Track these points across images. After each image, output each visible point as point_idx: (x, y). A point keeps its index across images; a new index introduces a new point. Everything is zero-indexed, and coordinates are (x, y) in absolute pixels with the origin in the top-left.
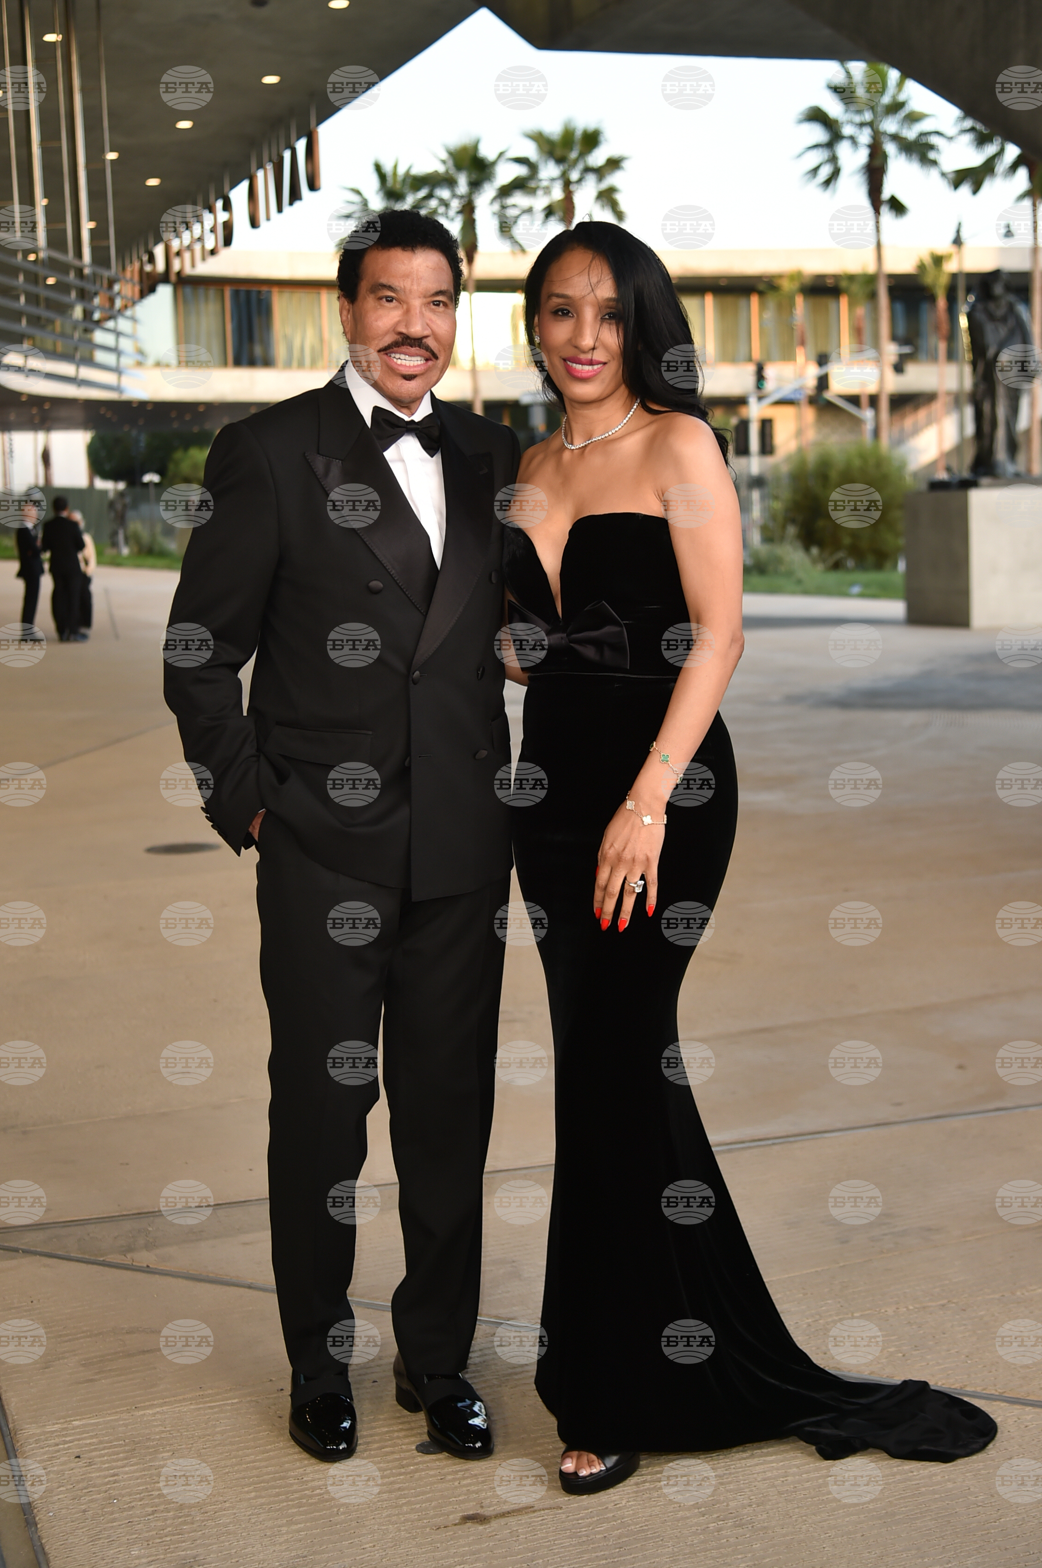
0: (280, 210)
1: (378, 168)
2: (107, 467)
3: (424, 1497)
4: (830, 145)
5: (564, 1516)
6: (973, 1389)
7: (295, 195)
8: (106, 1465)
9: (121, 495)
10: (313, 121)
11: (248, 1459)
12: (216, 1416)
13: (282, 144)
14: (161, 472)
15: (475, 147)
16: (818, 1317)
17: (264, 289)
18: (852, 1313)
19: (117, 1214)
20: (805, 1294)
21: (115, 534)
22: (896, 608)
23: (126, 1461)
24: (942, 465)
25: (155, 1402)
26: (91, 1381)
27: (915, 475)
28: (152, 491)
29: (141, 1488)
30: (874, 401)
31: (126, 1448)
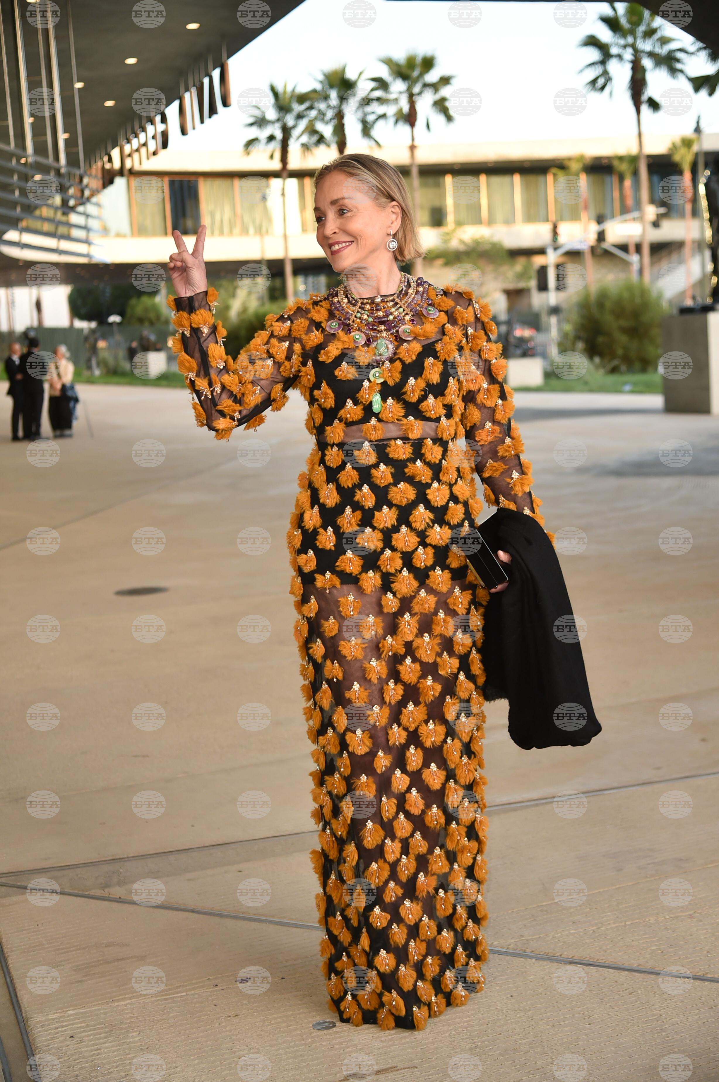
0: (202, 122)
1: (273, 89)
2: (83, 311)
3: (319, 1061)
4: (603, 62)
5: (418, 1073)
6: (712, 976)
7: (213, 111)
8: (92, 1043)
9: (93, 331)
10: (224, 55)
11: (193, 1036)
12: (170, 1005)
13: (203, 72)
14: (122, 314)
15: (343, 71)
16: (600, 925)
17: (192, 178)
18: (625, 922)
19: (97, 860)
20: (591, 909)
21: (89, 361)
22: (657, 401)
23: (106, 1039)
24: (689, 293)
25: (126, 996)
26: (81, 981)
27: (670, 302)
28: (115, 328)
29: (117, 1058)
30: (638, 248)
31: (106, 1030)
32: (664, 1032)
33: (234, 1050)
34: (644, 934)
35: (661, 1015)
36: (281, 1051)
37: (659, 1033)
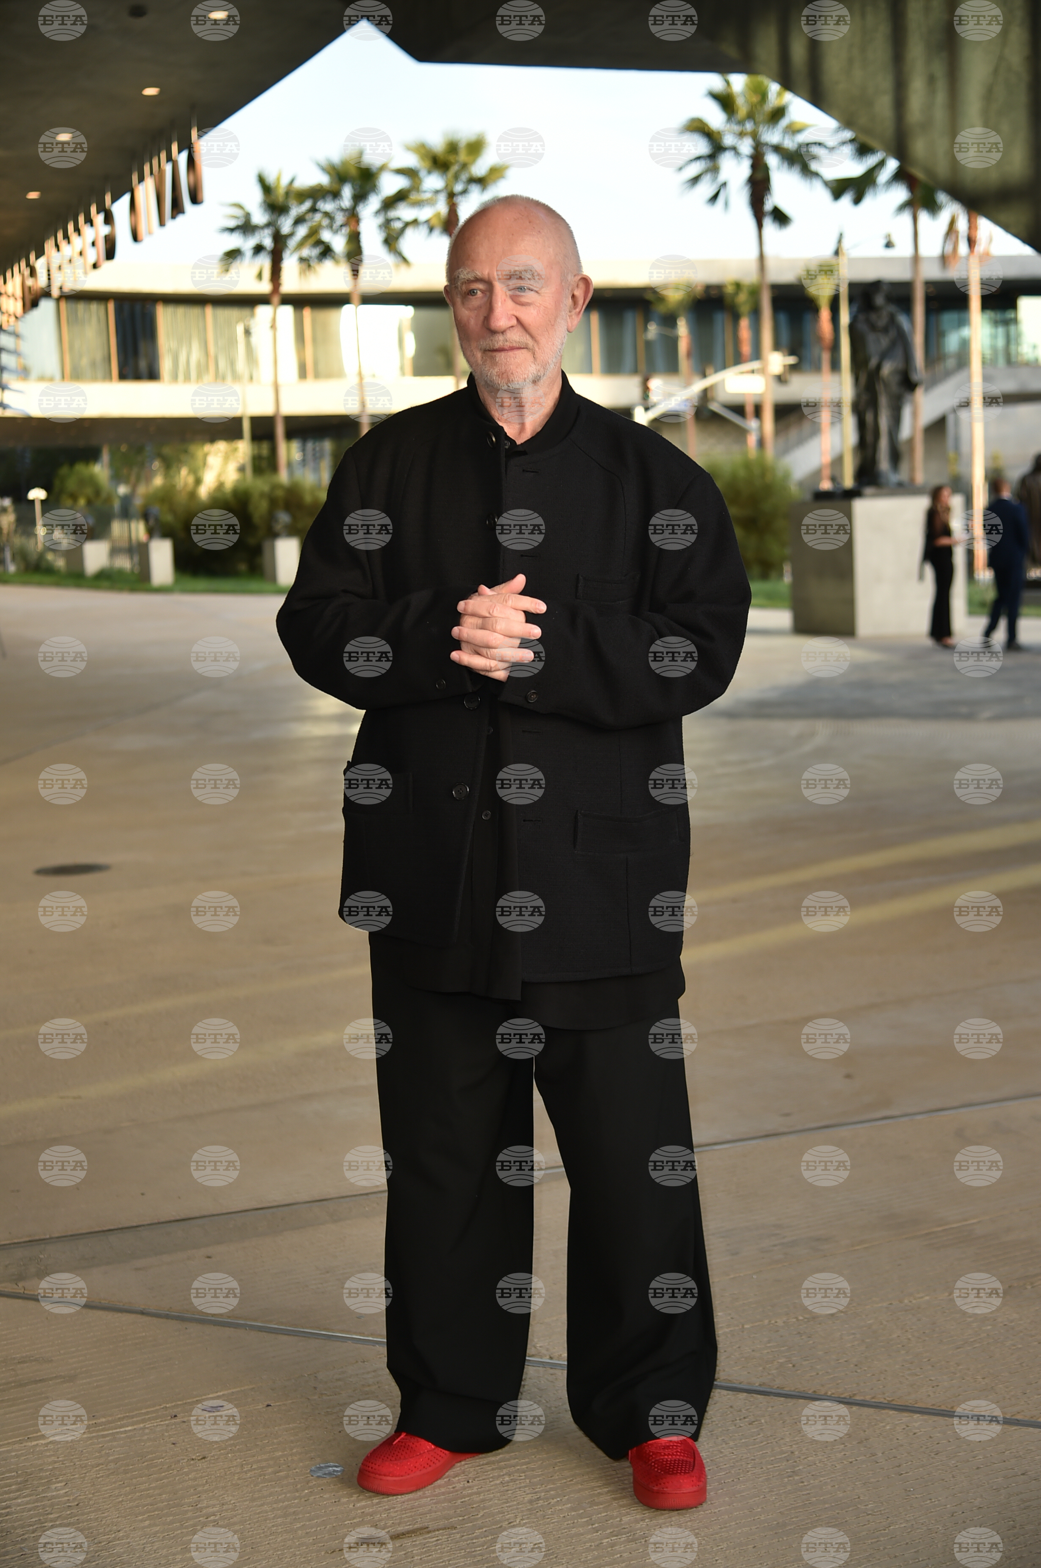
0: (162, 223)
1: (261, 179)
3: (319, 1521)
4: (712, 156)
5: (458, 1536)
6: (862, 1398)
7: (177, 209)
10: (194, 133)
11: (143, 1487)
13: (164, 156)
14: (47, 488)
17: (148, 303)
19: (8, 1242)
22: (784, 618)
24: (825, 473)
27: (801, 484)
28: (38, 507)
29: (34, 1520)
30: (758, 410)
31: (19, 1480)
32: (797, 1475)
33: (199, 1506)
34: (769, 1342)
35: (792, 1453)
36: (266, 1507)
37: (790, 1477)
